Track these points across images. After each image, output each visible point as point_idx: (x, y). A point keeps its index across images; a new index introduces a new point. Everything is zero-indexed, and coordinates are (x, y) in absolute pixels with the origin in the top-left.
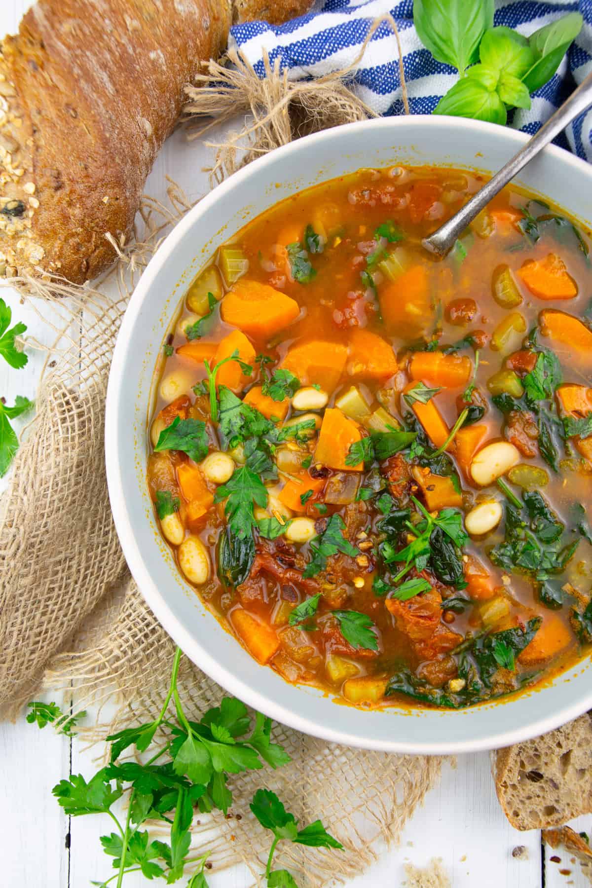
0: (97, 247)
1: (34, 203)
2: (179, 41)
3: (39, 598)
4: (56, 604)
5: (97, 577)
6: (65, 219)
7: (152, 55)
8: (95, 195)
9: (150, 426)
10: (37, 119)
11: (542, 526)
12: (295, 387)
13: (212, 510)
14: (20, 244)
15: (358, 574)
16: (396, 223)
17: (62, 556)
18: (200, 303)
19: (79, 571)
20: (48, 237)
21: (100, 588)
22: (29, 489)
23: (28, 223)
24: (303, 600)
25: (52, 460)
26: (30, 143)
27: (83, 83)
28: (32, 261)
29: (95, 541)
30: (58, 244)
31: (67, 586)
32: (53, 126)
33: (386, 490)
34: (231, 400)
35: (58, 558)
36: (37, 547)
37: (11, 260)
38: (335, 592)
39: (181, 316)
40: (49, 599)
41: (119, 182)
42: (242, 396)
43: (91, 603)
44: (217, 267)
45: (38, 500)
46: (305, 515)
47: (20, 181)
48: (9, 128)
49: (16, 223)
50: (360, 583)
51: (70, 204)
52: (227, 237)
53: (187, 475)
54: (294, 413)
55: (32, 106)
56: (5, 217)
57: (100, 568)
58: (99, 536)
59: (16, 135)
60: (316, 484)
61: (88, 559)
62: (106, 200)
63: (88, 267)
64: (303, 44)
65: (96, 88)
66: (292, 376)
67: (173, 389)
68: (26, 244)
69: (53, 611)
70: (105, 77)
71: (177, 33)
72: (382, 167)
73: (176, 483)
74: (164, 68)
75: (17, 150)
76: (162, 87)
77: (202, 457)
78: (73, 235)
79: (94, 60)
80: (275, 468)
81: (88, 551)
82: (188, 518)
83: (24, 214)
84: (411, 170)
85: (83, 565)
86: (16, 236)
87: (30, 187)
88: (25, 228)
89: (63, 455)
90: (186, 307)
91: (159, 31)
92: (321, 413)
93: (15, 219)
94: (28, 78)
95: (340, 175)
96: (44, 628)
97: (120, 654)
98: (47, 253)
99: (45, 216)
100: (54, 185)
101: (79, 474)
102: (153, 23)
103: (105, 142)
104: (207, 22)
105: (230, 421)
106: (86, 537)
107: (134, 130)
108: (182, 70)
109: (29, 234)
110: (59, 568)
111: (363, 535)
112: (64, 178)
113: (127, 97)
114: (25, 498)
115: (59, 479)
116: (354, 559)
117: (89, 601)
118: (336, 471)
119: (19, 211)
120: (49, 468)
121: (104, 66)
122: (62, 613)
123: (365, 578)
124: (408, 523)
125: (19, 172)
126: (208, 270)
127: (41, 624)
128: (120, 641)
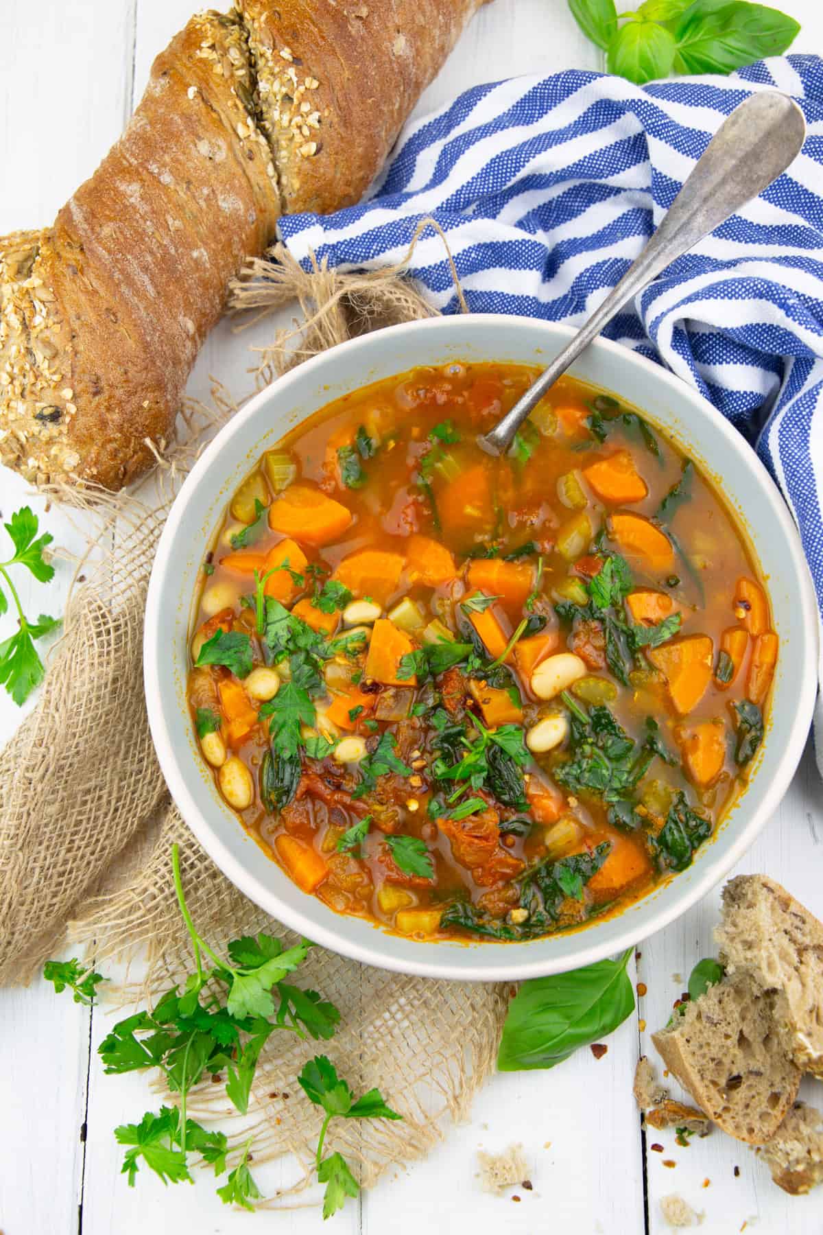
0: (135, 452)
1: (72, 408)
2: (223, 237)
3: (65, 830)
4: (83, 839)
5: (129, 811)
6: (103, 424)
7: (195, 254)
8: (135, 400)
9: (191, 640)
10: (76, 325)
11: (610, 742)
12: (345, 600)
13: (256, 727)
14: (54, 450)
15: (411, 796)
16: (455, 425)
17: (93, 783)
18: (245, 511)
19: (109, 802)
20: (85, 442)
21: (132, 823)
22: (61, 705)
23: (64, 429)
24: (351, 826)
25: (86, 675)
26: (69, 349)
27: (123, 288)
28: (66, 468)
29: (129, 768)
30: (94, 449)
31: (96, 818)
32: (92, 331)
33: (440, 705)
34: (278, 612)
35: (87, 786)
36: (67, 770)
37: (43, 467)
38: (387, 814)
39: (224, 526)
40: (76, 833)
41: (160, 386)
42: (290, 608)
43: (121, 840)
44: (263, 473)
45: (70, 718)
46: (353, 733)
47: (58, 386)
48: (47, 333)
49: (52, 429)
50: (413, 806)
51: (109, 409)
52: (273, 442)
53: (229, 693)
54: (344, 627)
55: (72, 313)
56: (40, 422)
57: (132, 800)
58: (132, 763)
59: (55, 340)
60: (365, 700)
61: (120, 789)
62: (146, 404)
63: (125, 473)
64: (351, 243)
65: (137, 292)
66: (343, 588)
67: (216, 602)
68: (61, 450)
69: (79, 848)
70: (146, 279)
71: (222, 229)
72: (439, 364)
73: (218, 700)
74: (208, 265)
75: (55, 356)
76: (205, 284)
77: (246, 673)
78: (110, 441)
79: (135, 263)
80: (323, 684)
81: (121, 780)
82: (230, 736)
83: (61, 419)
84: (469, 369)
85: (115, 795)
86: (51, 441)
87: (67, 393)
88: (61, 433)
89: (97, 670)
90: (230, 516)
91: (203, 230)
92: (371, 625)
93: (50, 425)
94: (68, 285)
95: (394, 374)
96: (69, 867)
97: (156, 892)
98: (83, 459)
99: (82, 420)
100: (93, 390)
101: (114, 691)
102: (196, 220)
103: (146, 346)
104: (253, 215)
105: (276, 634)
106: (119, 762)
107: (175, 329)
108: (226, 265)
109: (65, 440)
110: (88, 797)
111: (416, 754)
112: (103, 383)
113: (168, 298)
114: (57, 715)
115: (93, 695)
116: (406, 779)
117: (120, 838)
118: (387, 686)
119: (56, 416)
120: (83, 684)
121: (145, 269)
122: (89, 849)
123: (419, 799)
124: (463, 739)
125: (56, 378)
126: (254, 476)
127: (65, 862)
128: (156, 877)
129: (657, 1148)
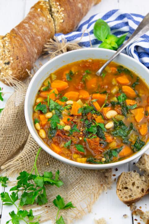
0: (24, 73)
1: (12, 62)
2: (44, 36)
3: (3, 145)
4: (7, 148)
5: (17, 143)
6: (18, 66)
7: (38, 37)
8: (25, 62)
10: (14, 46)
11: (123, 127)
12: (66, 100)
13: (47, 123)
14: (7, 71)
15: (80, 136)
16: (90, 70)
18: (46, 84)
19: (13, 140)
20: (14, 69)
21: (18, 146)
22: (6, 116)
23: (10, 66)
24: (67, 142)
25: (11, 110)
26: (12, 50)
27: (24, 40)
28: (9, 75)
29: (18, 134)
30: (15, 71)
31: (10, 143)
32: (17, 47)
33: (87, 119)
34: (52, 102)
35: (9, 136)
36: (5, 130)
37: (4, 74)
38: (75, 140)
39: (42, 86)
40: (6, 146)
41: (30, 60)
42: (55, 101)
43: (15, 149)
44: (50, 77)
45: (7, 118)
46: (68, 125)
47: (10, 57)
48: (8, 47)
49: (7, 66)
50: (81, 138)
51: (19, 63)
52: (53, 71)
53: (42, 117)
54: (66, 105)
55: (13, 44)
56: (5, 65)
57: (18, 141)
58: (19, 133)
59: (10, 49)
60: (71, 118)
61: (16, 138)
62: (27, 63)
63: (21, 77)
65: (27, 41)
66: (66, 97)
67: (39, 100)
68: (9, 71)
69: (6, 150)
70: (29, 40)
71: (43, 34)
72: (86, 59)
73: (39, 118)
74: (40, 40)
75: (9, 52)
76: (40, 44)
77: (46, 113)
78: (19, 69)
79: (27, 36)
80: (62, 115)
81: (16, 136)
82: (41, 124)
83: (9, 64)
84: (93, 60)
85: (15, 139)
86: (6, 69)
87: (11, 58)
88: (9, 67)
89: (14, 110)
91: (40, 33)
92: (72, 105)
93: (7, 65)
94: (13, 39)
95: (77, 61)
96: (3, 153)
98: (13, 73)
99: (14, 64)
100: (16, 58)
101: (17, 115)
103: (28, 51)
104: (50, 32)
105: (52, 106)
106: (16, 132)
107: (33, 51)
108: (44, 41)
109: (10, 68)
110: (9, 138)
111: (81, 128)
112: (19, 57)
113: (32, 44)
115: (13, 115)
116: (79, 133)
117: (14, 149)
118: (75, 116)
119: (8, 63)
120: (11, 112)
121: (29, 38)
122: (8, 150)
124: (91, 125)
125: (9, 55)
126: (48, 78)
127: (3, 152)
129: (136, 220)
